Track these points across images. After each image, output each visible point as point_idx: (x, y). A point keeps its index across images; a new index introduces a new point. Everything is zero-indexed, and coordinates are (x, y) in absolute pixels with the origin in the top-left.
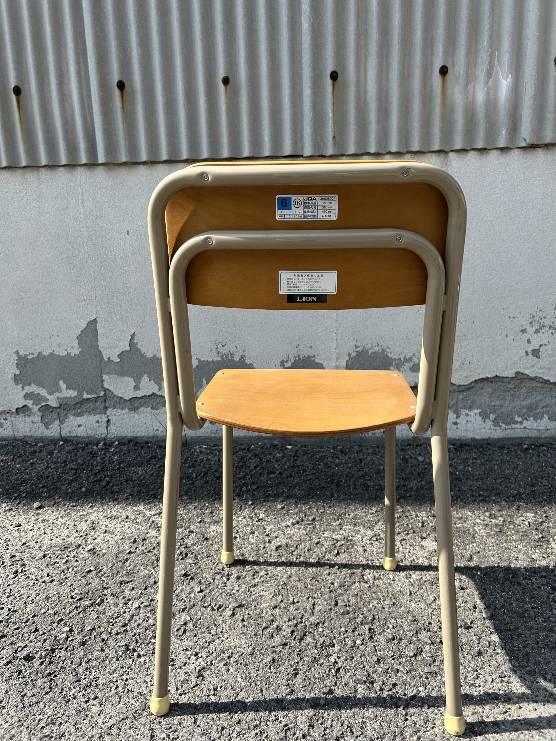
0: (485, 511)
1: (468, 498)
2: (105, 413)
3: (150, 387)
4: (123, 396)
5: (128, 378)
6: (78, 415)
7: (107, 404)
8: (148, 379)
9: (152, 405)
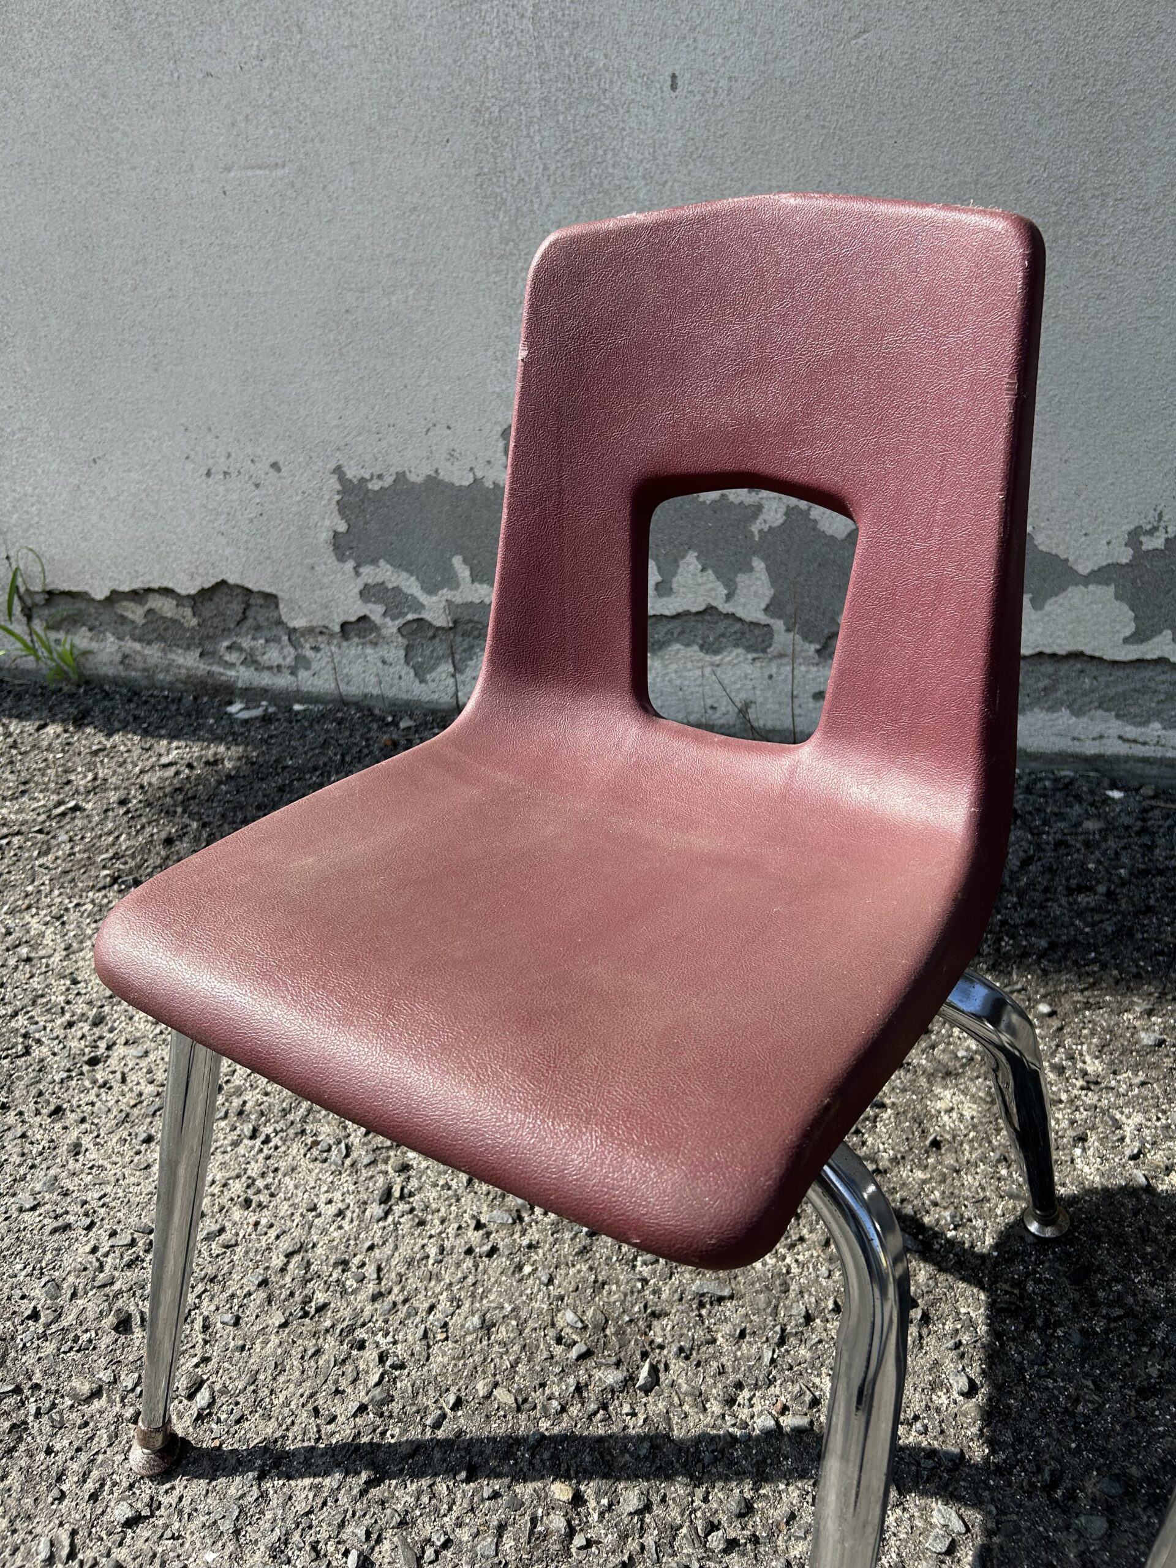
3: (702, 589)
8: (700, 567)
9: (703, 638)
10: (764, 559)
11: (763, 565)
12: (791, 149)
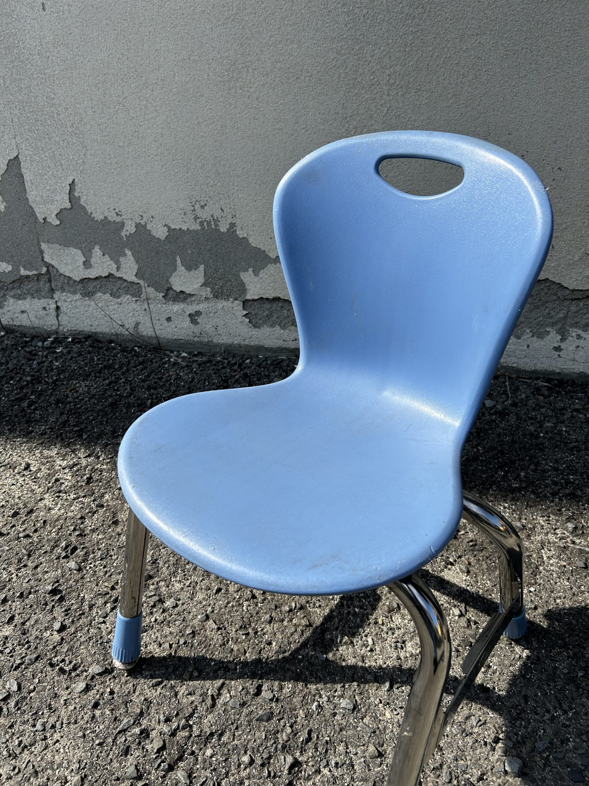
0: (569, 520)
1: (546, 486)
2: (52, 298)
3: (105, 265)
4: (71, 275)
5: (75, 250)
6: (19, 297)
7: (53, 285)
8: (102, 253)
9: (111, 290)
10: (130, 250)
11: (130, 253)
12: (103, 41)
